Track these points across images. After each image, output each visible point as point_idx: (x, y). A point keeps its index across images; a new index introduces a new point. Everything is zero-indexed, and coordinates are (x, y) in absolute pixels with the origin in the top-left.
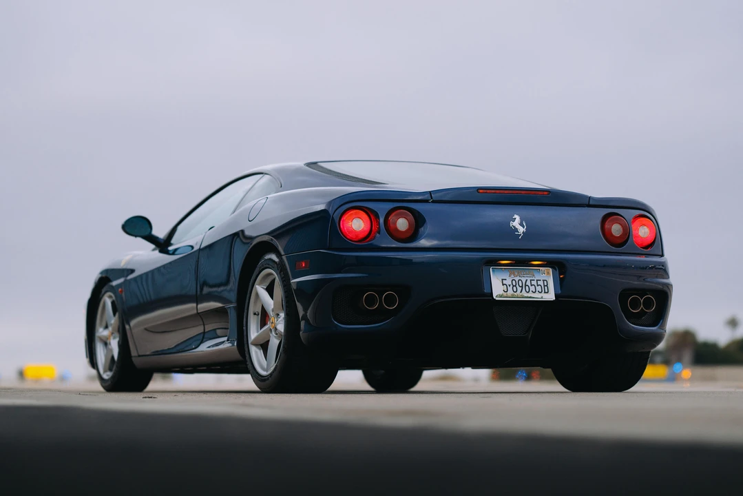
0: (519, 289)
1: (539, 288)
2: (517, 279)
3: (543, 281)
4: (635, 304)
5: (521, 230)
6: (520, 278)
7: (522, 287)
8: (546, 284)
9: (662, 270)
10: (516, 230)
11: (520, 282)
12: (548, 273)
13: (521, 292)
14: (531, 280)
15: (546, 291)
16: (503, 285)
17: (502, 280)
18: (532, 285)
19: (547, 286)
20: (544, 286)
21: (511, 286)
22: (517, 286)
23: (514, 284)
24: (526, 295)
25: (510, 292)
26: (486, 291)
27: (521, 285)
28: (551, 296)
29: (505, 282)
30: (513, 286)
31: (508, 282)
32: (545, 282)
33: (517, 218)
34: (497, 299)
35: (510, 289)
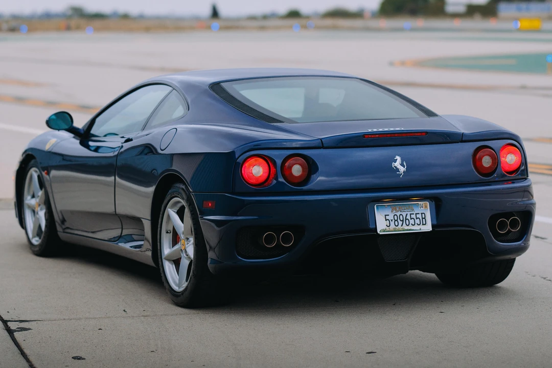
0: (400, 223)
1: (417, 221)
2: (398, 214)
3: (422, 214)
4: (502, 225)
5: (402, 169)
6: (401, 213)
7: (403, 221)
8: (423, 217)
9: (527, 192)
10: (398, 170)
11: (401, 216)
12: (426, 207)
13: (402, 226)
14: (411, 214)
15: (424, 223)
16: (386, 220)
17: (385, 215)
18: (411, 219)
19: (425, 218)
20: (423, 218)
21: (394, 221)
22: (399, 220)
23: (396, 219)
24: (407, 228)
25: (392, 226)
26: (372, 226)
27: (402, 219)
28: (428, 228)
29: (387, 217)
30: (395, 221)
31: (391, 217)
32: (423, 215)
33: (398, 158)
34: (381, 233)
35: (392, 223)
